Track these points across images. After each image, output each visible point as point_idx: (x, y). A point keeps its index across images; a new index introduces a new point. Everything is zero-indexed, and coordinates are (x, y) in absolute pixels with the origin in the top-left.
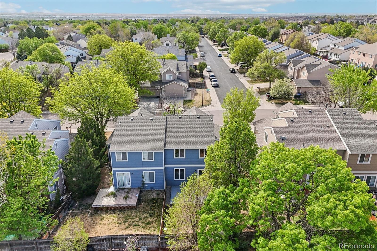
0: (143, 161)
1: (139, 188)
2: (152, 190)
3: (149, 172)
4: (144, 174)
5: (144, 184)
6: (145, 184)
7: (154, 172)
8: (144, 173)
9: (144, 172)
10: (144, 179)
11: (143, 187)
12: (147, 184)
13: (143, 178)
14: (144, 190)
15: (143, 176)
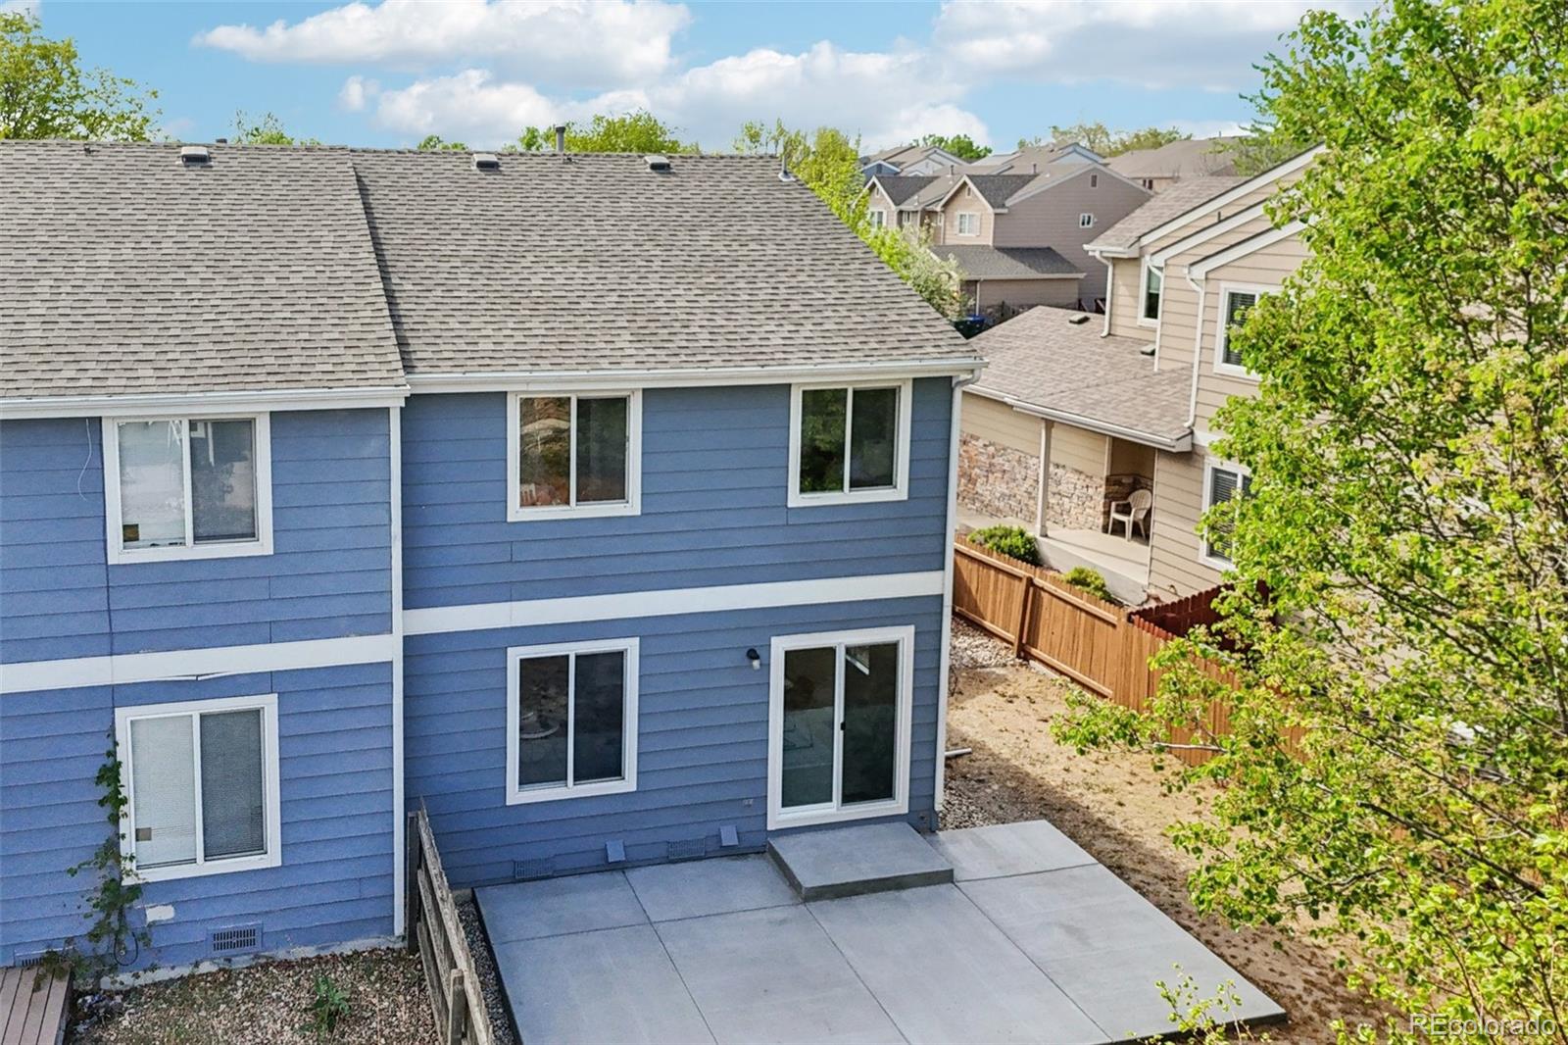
0: (118, 553)
1: (50, 964)
2: (241, 962)
3: (195, 709)
4: (124, 754)
5: (118, 898)
6: (136, 891)
7: (269, 704)
8: (123, 734)
9: (124, 716)
10: (127, 826)
11: (104, 946)
12: (166, 890)
13: (116, 801)
14: (126, 979)
15: (110, 773)
